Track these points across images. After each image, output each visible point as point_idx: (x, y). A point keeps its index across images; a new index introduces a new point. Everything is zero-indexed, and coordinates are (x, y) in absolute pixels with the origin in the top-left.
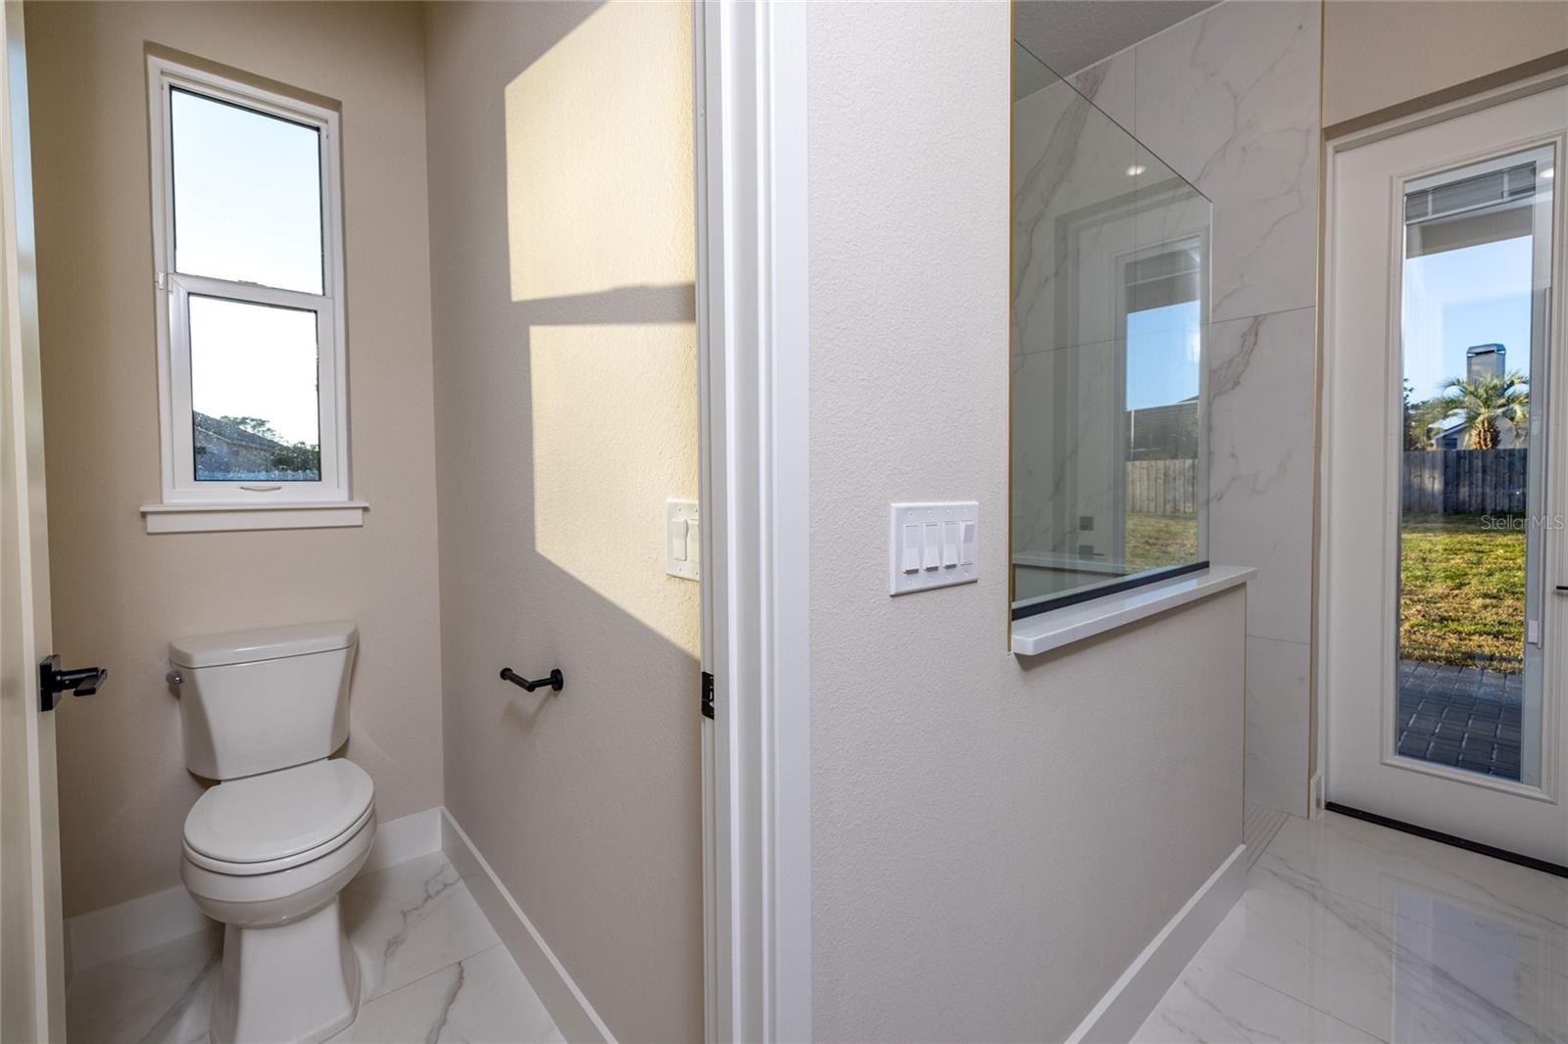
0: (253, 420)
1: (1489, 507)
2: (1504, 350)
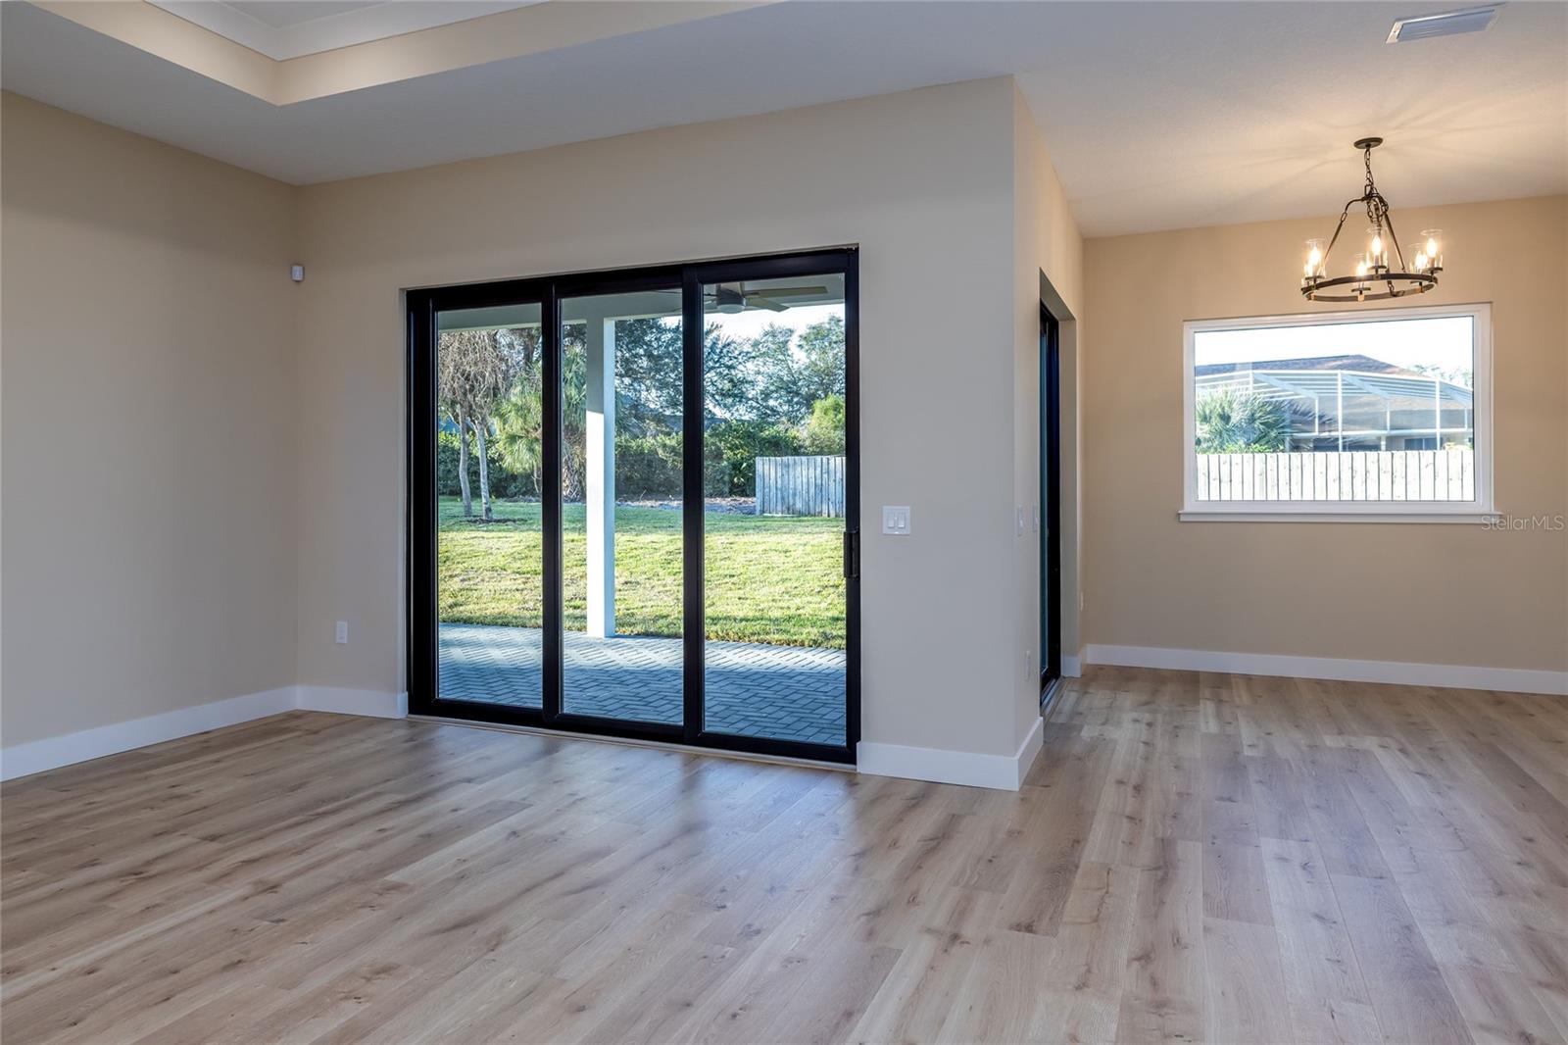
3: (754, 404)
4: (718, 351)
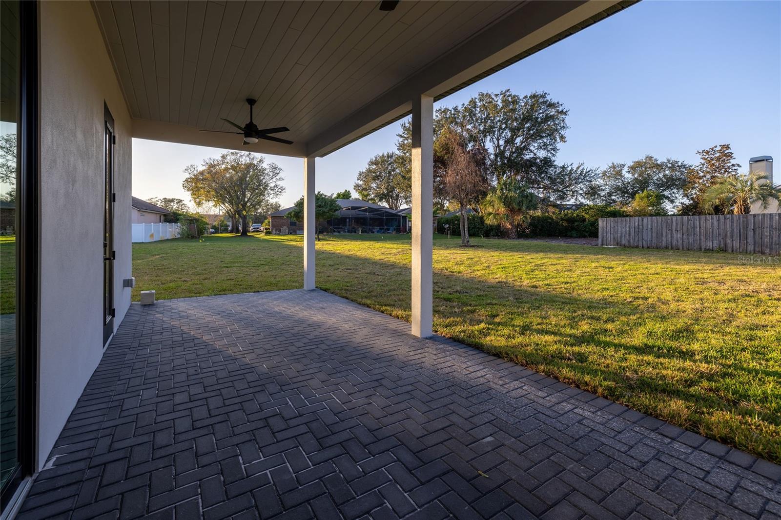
0: (177, 200)
1: (703, 248)
2: (772, 159)
3: (604, 199)
4: (583, 175)
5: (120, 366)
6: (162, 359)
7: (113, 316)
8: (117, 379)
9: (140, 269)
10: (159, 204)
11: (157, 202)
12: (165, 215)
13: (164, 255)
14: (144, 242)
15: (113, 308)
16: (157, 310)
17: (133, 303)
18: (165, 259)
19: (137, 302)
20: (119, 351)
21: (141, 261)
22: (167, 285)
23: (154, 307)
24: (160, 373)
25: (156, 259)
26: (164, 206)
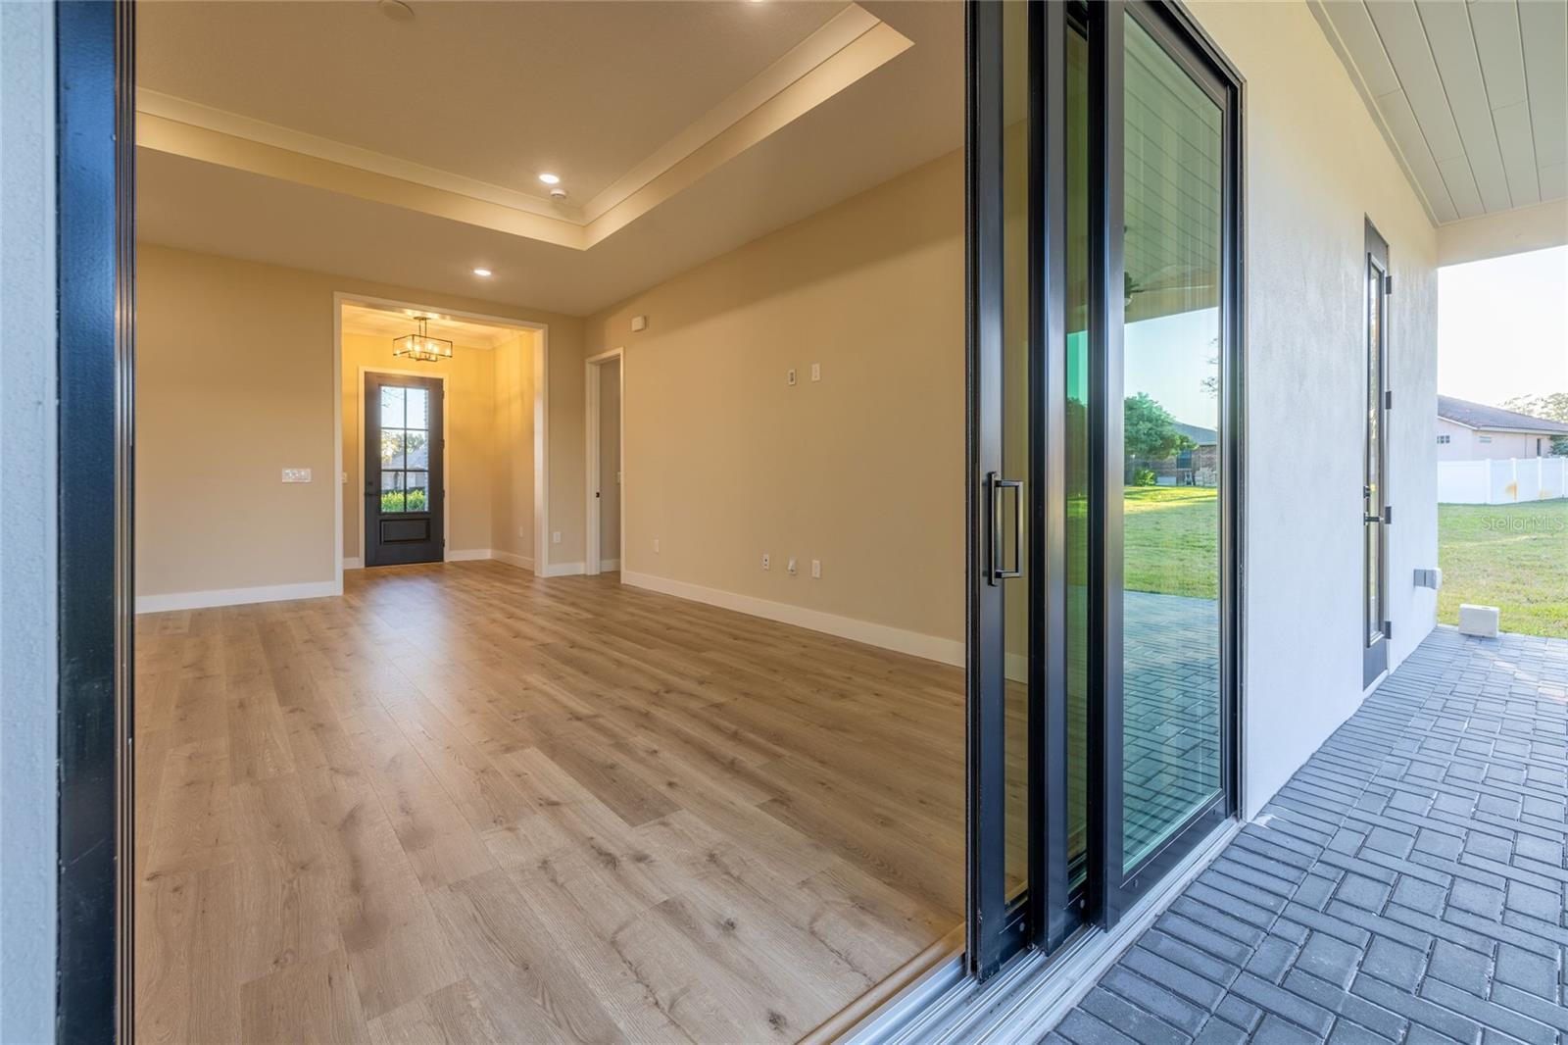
5: (1396, 732)
6: (1496, 754)
7: (1388, 636)
8: (1387, 750)
9: (1469, 561)
10: (1537, 412)
11: (1531, 407)
12: (1553, 438)
13: (1542, 536)
14: (1488, 502)
15: (1386, 620)
16: (1502, 652)
17: (1439, 625)
18: (1545, 545)
19: (1451, 627)
20: (1398, 706)
21: (1476, 544)
22: (1542, 606)
23: (1495, 644)
24: (1486, 777)
25: (1516, 543)
26: (1553, 413)
